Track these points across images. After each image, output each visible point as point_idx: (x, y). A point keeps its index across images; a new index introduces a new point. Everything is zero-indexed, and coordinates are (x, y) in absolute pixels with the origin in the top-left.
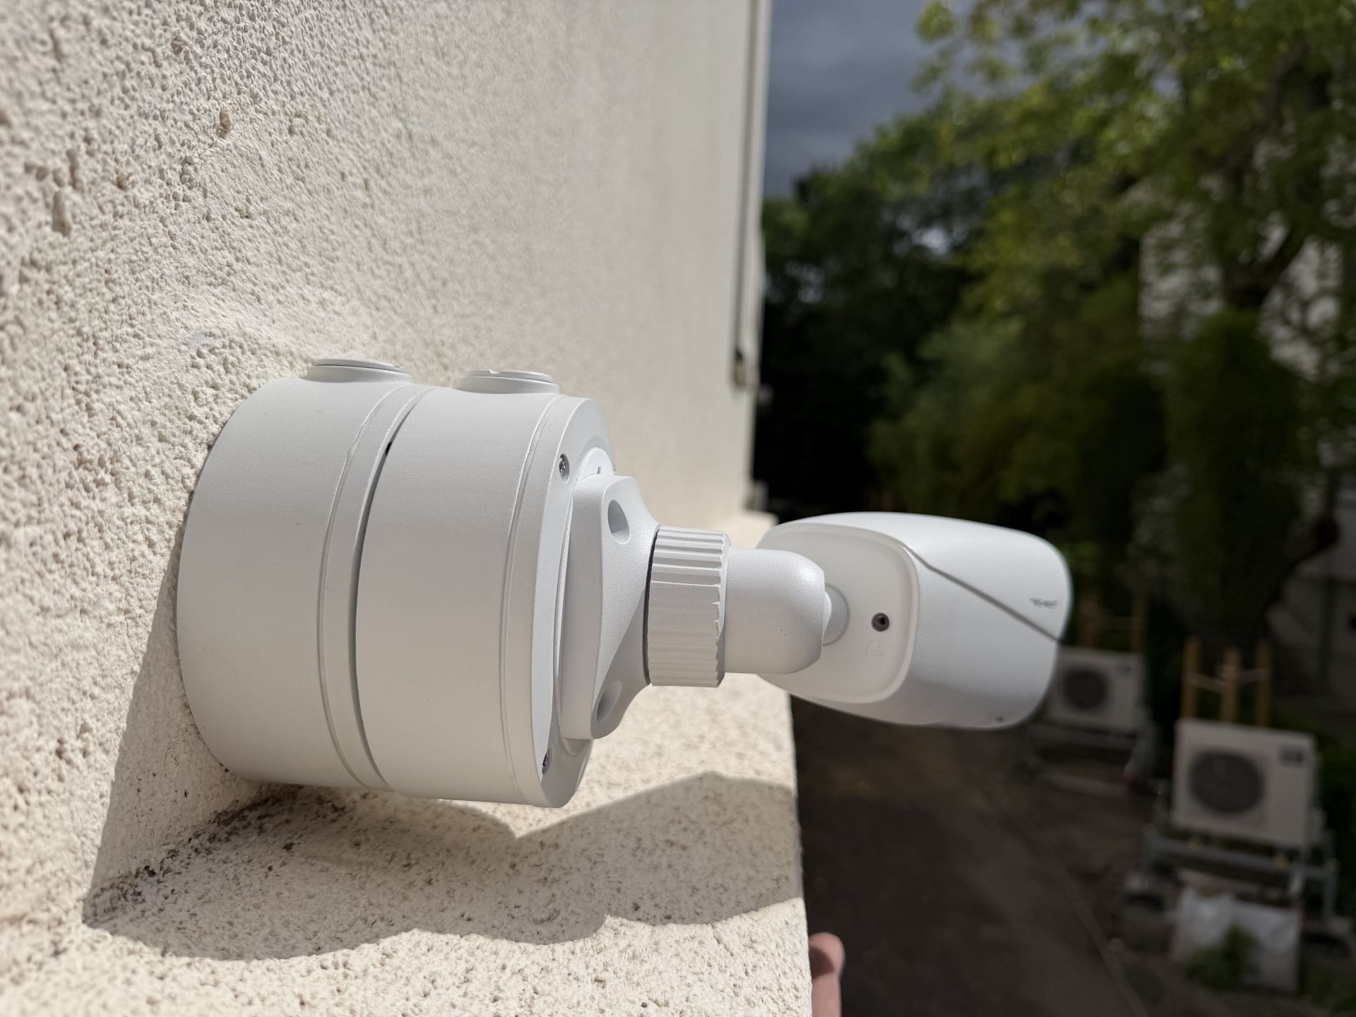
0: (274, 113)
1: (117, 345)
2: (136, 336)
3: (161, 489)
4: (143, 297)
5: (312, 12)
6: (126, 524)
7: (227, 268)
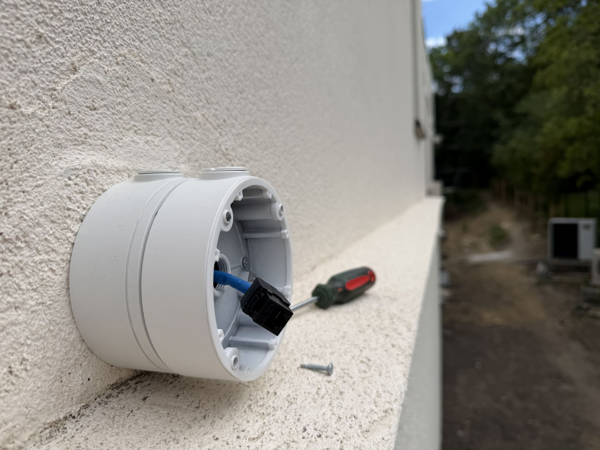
0: (105, 57)
1: (21, 183)
2: (31, 176)
3: (56, 245)
4: (34, 158)
5: (123, 5)
6: (37, 264)
7: (84, 136)
